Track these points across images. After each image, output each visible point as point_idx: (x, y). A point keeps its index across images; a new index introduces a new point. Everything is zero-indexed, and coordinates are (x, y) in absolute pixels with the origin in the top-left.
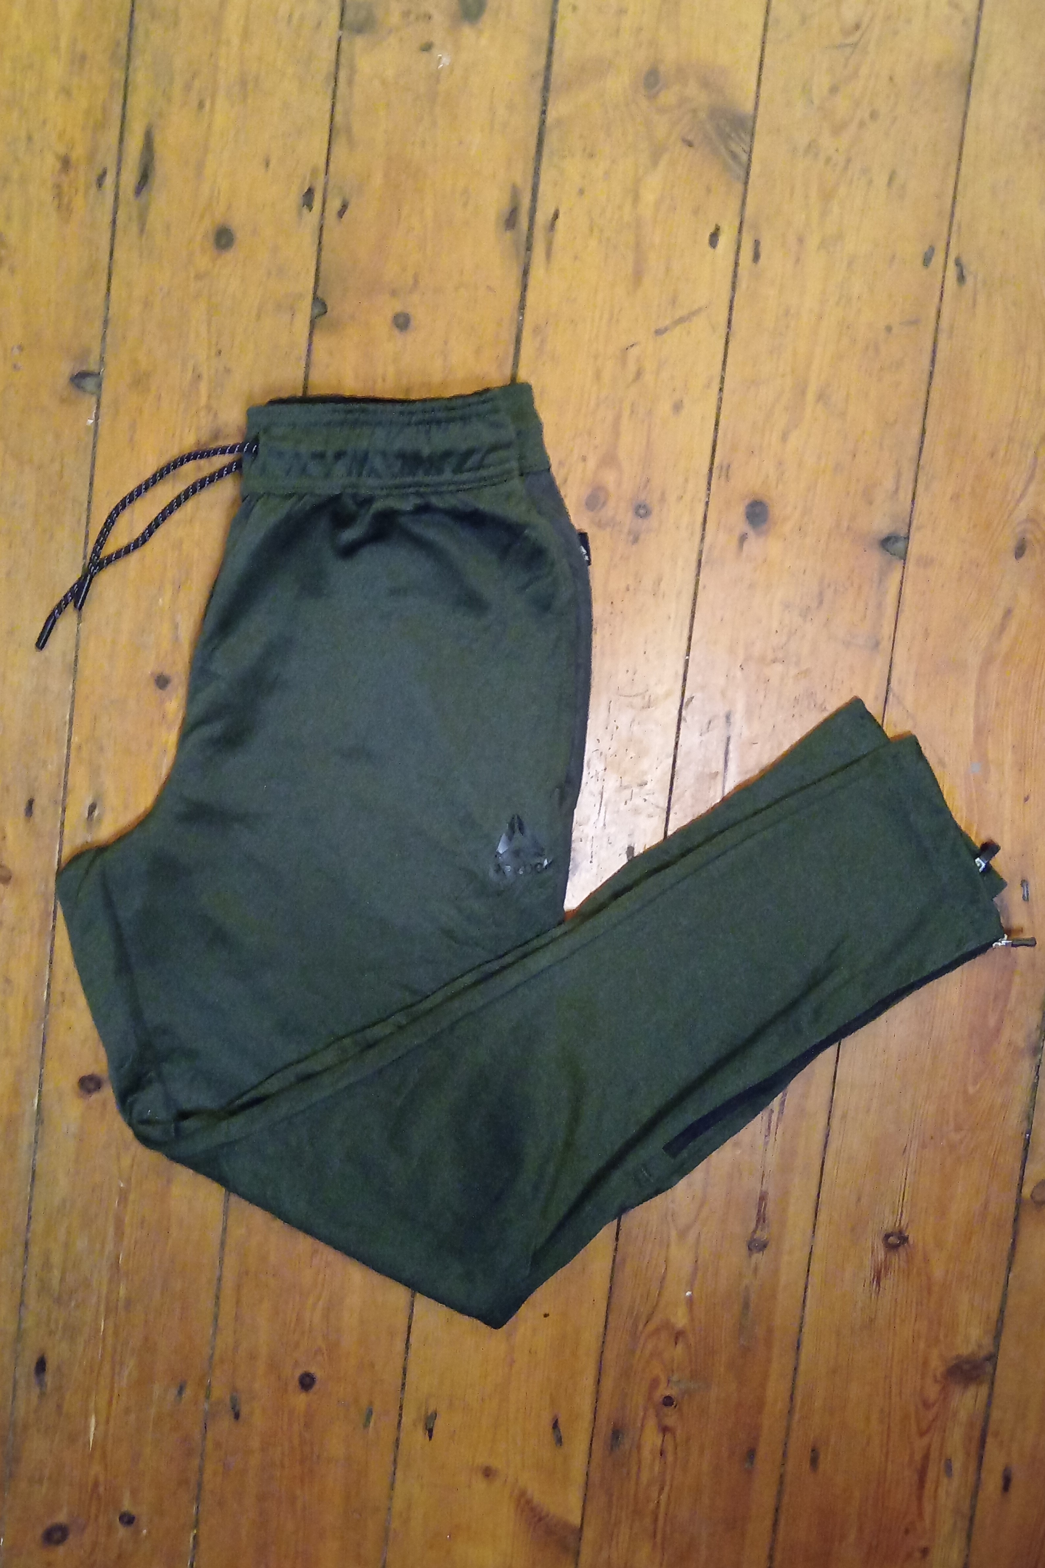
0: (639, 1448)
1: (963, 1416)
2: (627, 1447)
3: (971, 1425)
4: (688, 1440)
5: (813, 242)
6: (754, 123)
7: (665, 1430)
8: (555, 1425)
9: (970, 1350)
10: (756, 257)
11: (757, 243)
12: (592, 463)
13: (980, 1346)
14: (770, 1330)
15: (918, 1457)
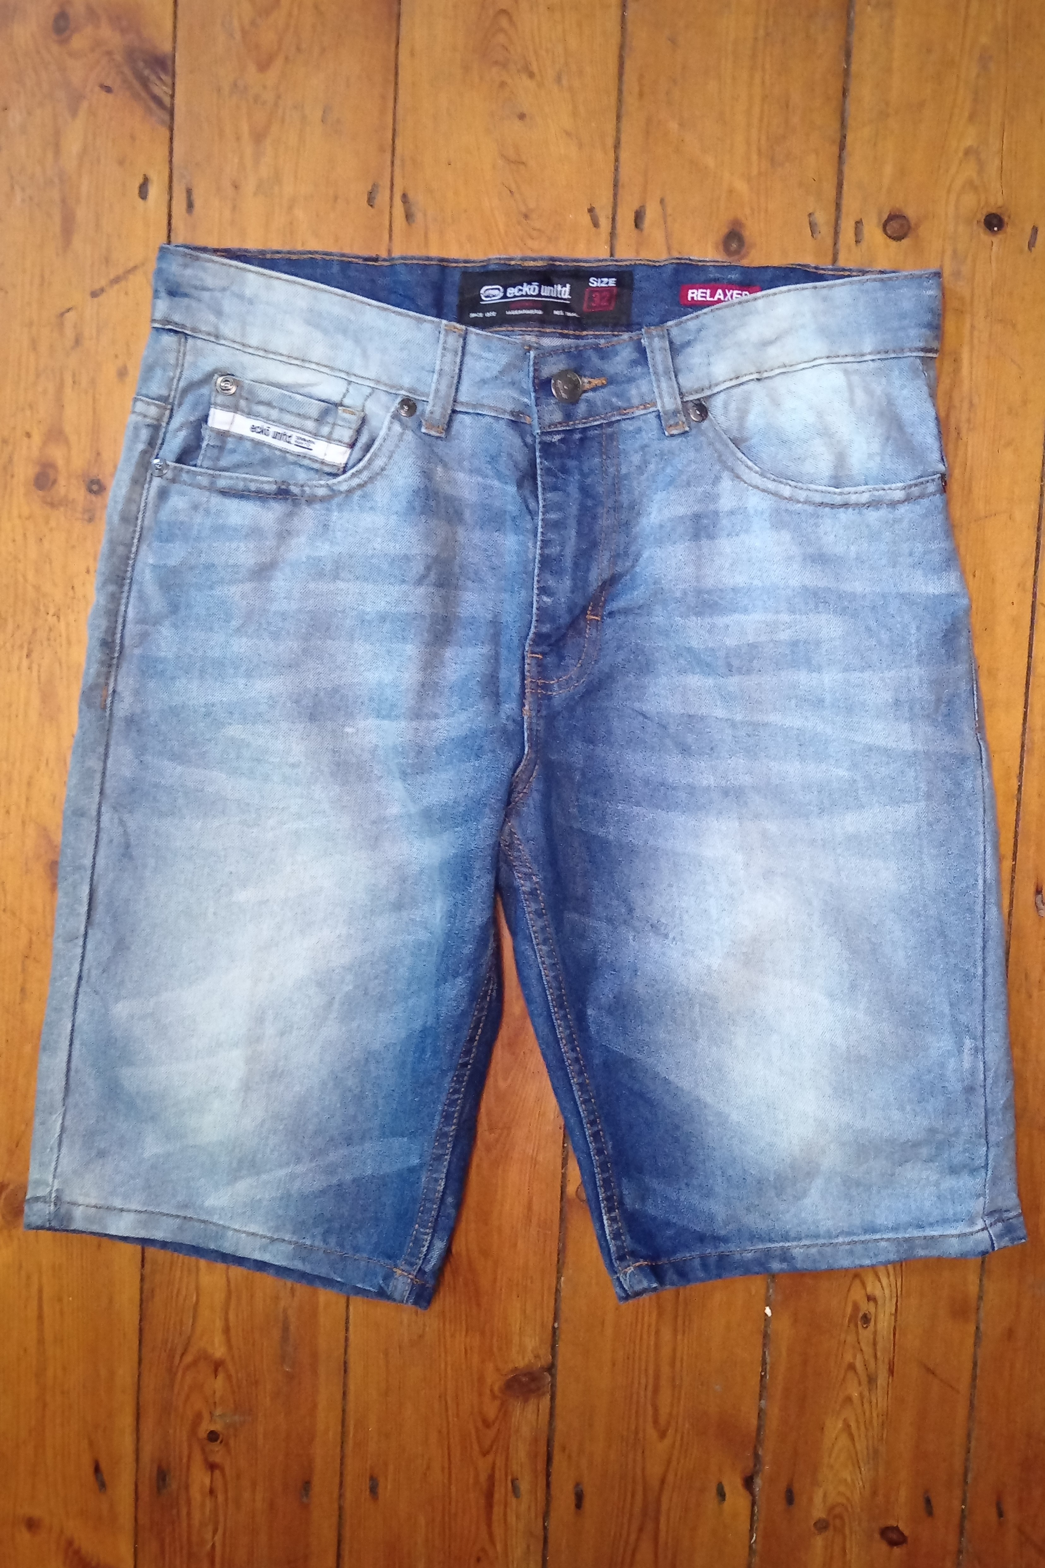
0: (187, 1487)
1: (526, 1431)
2: (174, 1486)
3: (536, 1440)
4: (238, 1477)
5: (249, 186)
6: (174, 62)
7: (212, 1467)
8: (97, 1469)
9: (526, 1359)
10: (190, 206)
11: (189, 192)
12: (37, 439)
13: (537, 1357)
14: (314, 1355)
15: (483, 1477)
